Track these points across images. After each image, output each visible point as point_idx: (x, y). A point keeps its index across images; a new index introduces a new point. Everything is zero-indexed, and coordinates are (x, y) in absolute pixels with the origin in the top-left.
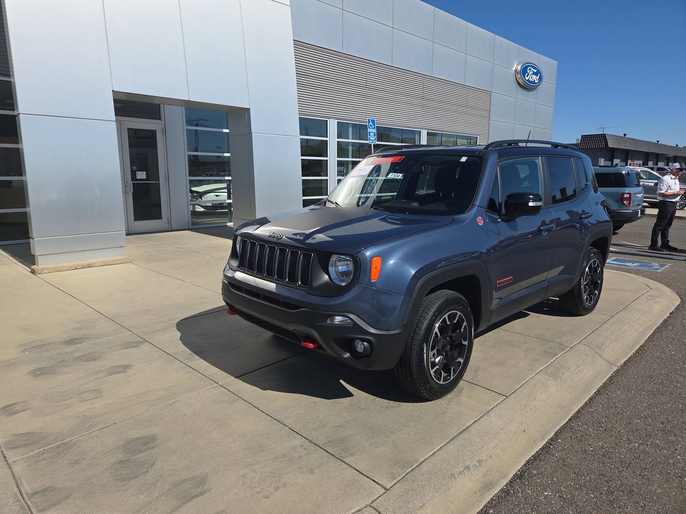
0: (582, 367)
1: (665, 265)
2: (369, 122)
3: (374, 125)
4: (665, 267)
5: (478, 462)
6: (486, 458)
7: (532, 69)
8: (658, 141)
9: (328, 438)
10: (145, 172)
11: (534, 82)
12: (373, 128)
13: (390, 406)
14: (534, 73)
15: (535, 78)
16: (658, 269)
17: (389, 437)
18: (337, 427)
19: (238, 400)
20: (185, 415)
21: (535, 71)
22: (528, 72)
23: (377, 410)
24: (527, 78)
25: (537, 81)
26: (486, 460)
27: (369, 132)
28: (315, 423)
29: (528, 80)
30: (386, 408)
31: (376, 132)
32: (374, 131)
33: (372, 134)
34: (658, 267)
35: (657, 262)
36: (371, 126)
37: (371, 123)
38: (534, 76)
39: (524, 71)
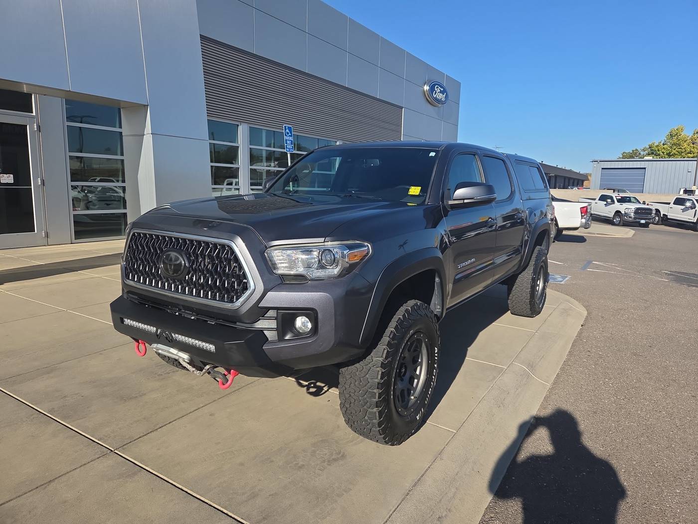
0: (520, 390)
1: (567, 277)
2: (285, 130)
3: (291, 133)
4: (566, 279)
5: (438, 520)
6: (445, 513)
8: (542, 162)
9: (262, 513)
10: (12, 176)
11: (440, 100)
12: (289, 136)
13: (333, 459)
14: (441, 92)
16: (561, 281)
17: (336, 501)
18: (272, 495)
19: (140, 472)
20: (65, 502)
21: (442, 89)
22: (436, 90)
23: (318, 466)
24: (435, 96)
25: (443, 99)
26: (446, 516)
27: (286, 140)
28: (243, 494)
29: (436, 98)
30: (329, 461)
31: (292, 140)
32: (291, 138)
33: (288, 142)
34: (561, 279)
35: (558, 274)
36: (288, 133)
37: (287, 130)
38: (441, 94)
39: (432, 89)
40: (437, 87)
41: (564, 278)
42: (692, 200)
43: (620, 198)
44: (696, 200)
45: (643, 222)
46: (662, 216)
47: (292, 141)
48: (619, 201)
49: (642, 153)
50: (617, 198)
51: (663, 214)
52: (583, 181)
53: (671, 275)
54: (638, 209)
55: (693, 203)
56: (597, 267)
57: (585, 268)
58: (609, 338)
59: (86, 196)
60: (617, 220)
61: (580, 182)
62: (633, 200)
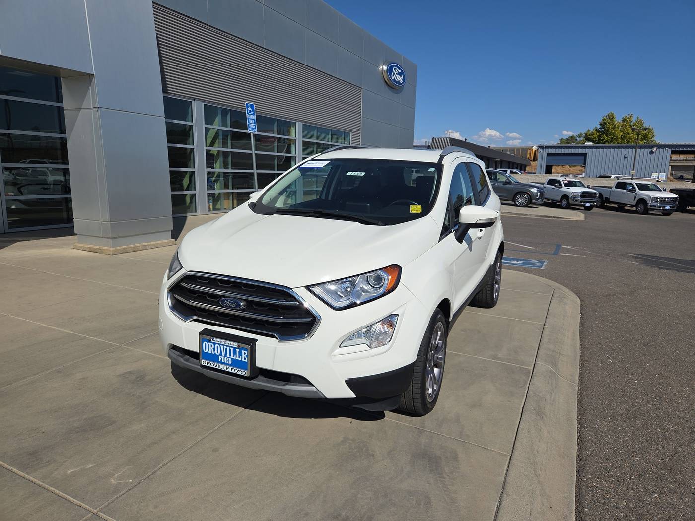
0: (553, 394)
1: (544, 262)
2: (248, 107)
3: (253, 111)
4: (545, 264)
7: (397, 69)
11: (398, 83)
12: (252, 114)
14: (399, 74)
15: (399, 78)
16: (541, 267)
21: (400, 71)
22: (394, 71)
24: (393, 78)
25: (401, 82)
27: (249, 119)
29: (394, 80)
31: (255, 118)
32: (254, 117)
33: (251, 121)
34: (539, 265)
35: (535, 259)
36: (250, 111)
37: (249, 108)
38: (399, 76)
39: (390, 70)
40: (395, 69)
41: (542, 263)
42: (632, 184)
43: (567, 182)
44: (636, 184)
45: (588, 205)
46: (604, 199)
47: (255, 120)
48: (566, 185)
49: (578, 139)
50: (565, 182)
51: (606, 198)
52: (525, 166)
53: (638, 257)
54: (584, 193)
55: (634, 187)
56: (568, 251)
57: (556, 252)
58: (611, 328)
59: (15, 178)
60: (564, 203)
61: (523, 167)
62: (578, 184)
